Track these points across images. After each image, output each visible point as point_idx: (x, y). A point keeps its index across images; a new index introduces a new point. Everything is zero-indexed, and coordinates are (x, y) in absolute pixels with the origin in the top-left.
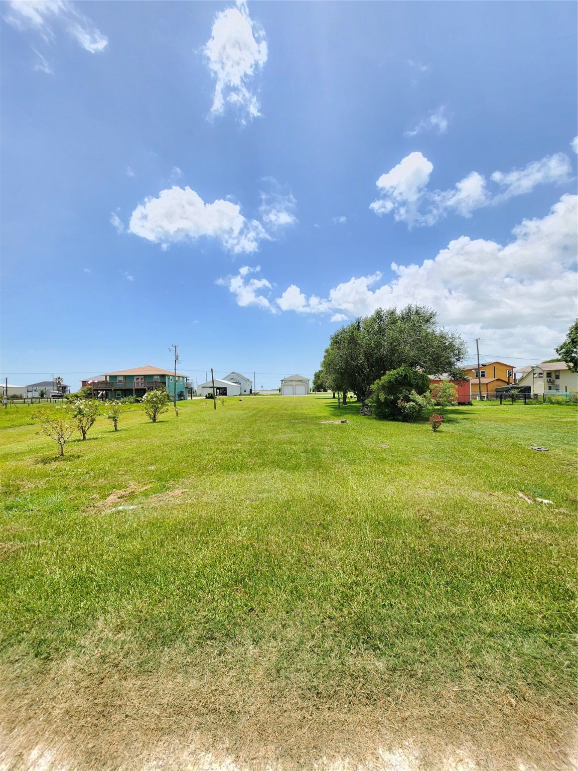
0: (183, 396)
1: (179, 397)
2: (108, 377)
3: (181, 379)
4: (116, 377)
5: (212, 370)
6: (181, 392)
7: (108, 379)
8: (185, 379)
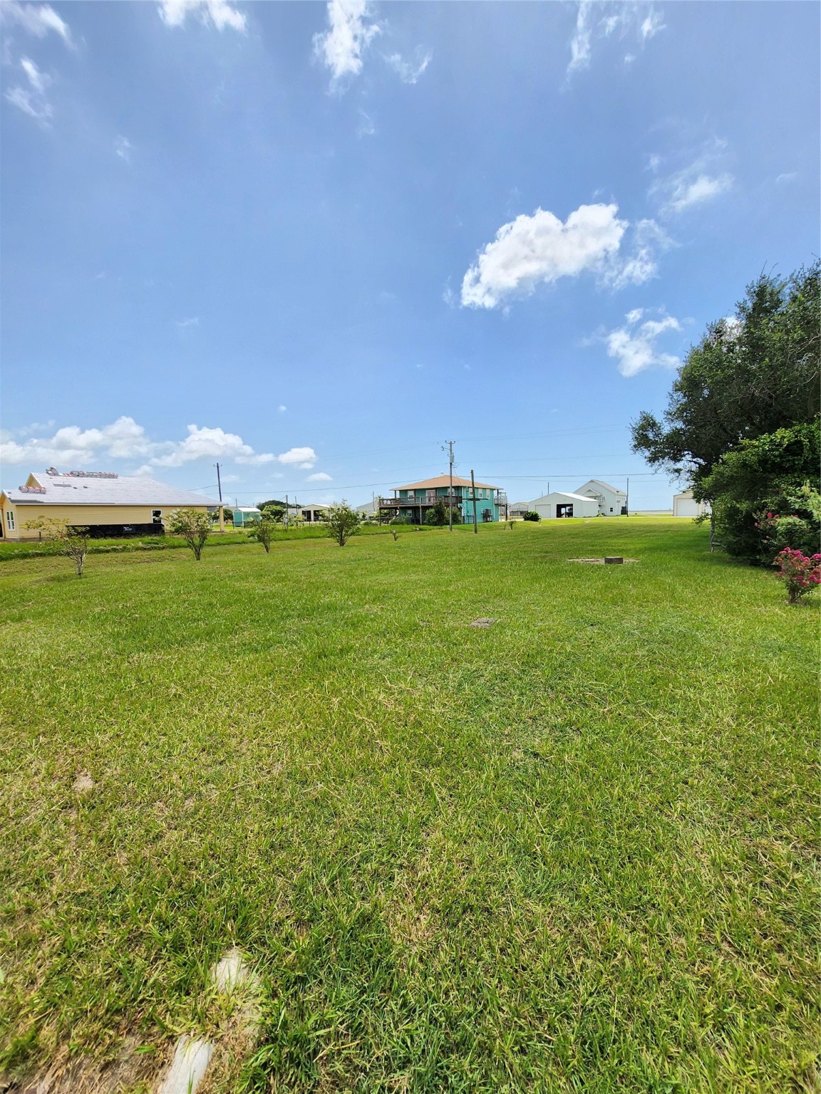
0: (489, 516)
1: (484, 517)
2: (398, 493)
3: (488, 491)
4: (406, 491)
5: (472, 472)
6: (487, 510)
7: (398, 496)
8: (495, 492)
